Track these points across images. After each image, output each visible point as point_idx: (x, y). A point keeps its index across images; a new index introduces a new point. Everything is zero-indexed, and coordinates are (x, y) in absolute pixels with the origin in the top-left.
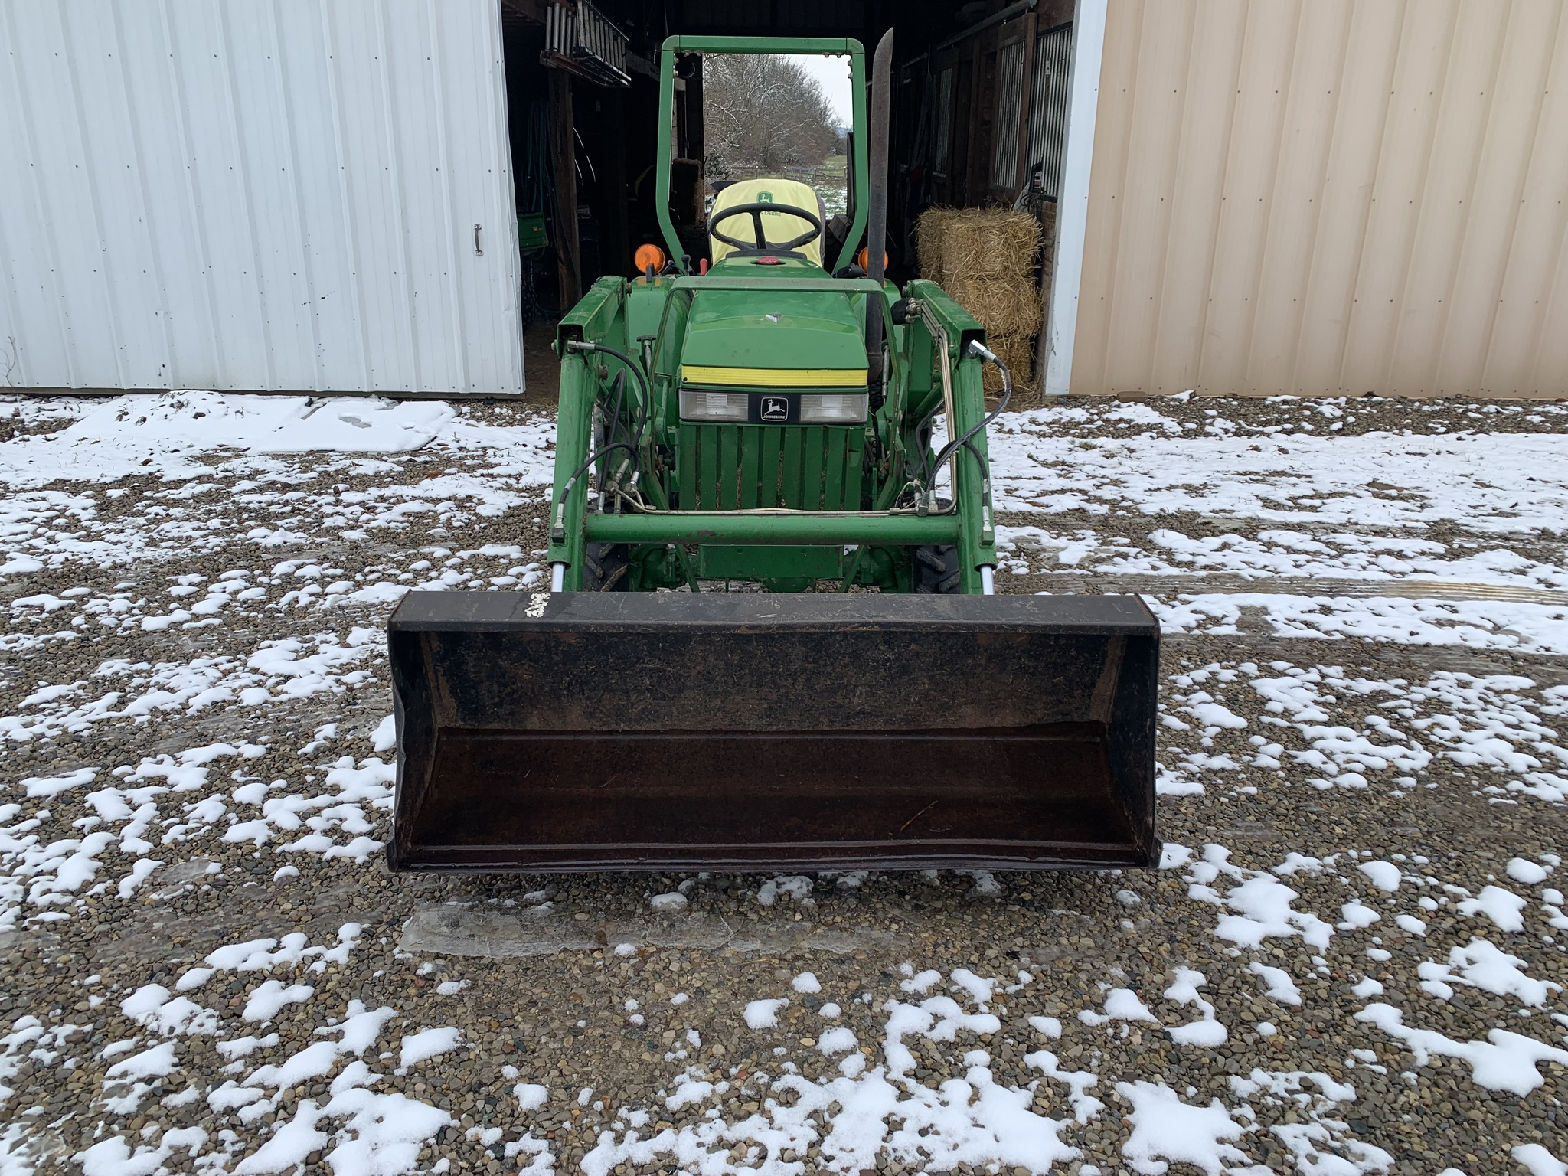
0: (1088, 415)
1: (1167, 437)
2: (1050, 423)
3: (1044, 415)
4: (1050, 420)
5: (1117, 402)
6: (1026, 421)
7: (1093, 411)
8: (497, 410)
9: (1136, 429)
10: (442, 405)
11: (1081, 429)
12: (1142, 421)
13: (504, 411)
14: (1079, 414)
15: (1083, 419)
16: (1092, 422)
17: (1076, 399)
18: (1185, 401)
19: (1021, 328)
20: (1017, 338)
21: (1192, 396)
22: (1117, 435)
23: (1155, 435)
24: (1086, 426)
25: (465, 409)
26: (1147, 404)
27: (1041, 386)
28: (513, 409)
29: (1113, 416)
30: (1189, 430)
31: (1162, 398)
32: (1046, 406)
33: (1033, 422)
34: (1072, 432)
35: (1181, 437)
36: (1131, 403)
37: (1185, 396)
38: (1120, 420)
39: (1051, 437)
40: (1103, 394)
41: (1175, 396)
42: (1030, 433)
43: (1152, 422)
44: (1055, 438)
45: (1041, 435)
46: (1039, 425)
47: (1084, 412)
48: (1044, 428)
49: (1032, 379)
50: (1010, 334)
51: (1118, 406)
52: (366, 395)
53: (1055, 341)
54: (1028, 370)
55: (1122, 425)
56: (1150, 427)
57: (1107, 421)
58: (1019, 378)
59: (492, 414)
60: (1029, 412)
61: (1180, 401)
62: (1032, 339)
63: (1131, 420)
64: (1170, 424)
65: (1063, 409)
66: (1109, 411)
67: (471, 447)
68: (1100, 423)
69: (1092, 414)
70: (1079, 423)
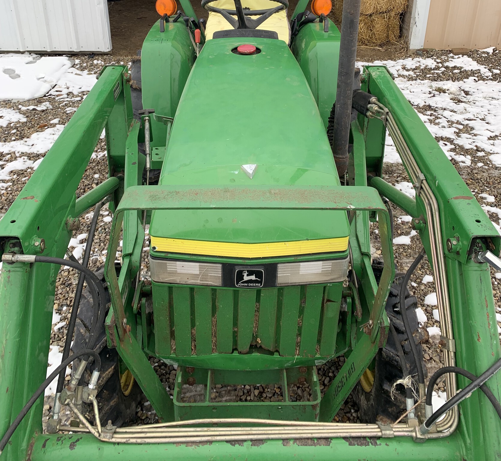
0: (435, 64)
1: (484, 80)
2: (414, 69)
3: (410, 63)
4: (414, 67)
5: (451, 55)
6: (400, 67)
7: (439, 61)
8: (95, 62)
9: (465, 75)
10: (64, 59)
11: (433, 74)
12: (468, 68)
13: (100, 62)
14: (430, 63)
15: (433, 66)
16: (438, 68)
17: (427, 52)
18: (491, 54)
19: (396, 8)
20: (393, 14)
21: (494, 50)
22: (454, 79)
23: (477, 79)
24: (436, 71)
25: (77, 61)
26: (469, 56)
27: (407, 43)
28: (105, 60)
29: (451, 64)
30: (496, 74)
31: (477, 51)
32: (410, 56)
33: (404, 68)
34: (428, 76)
35: (492, 80)
36: (460, 56)
37: (490, 50)
38: (455, 68)
39: (416, 80)
40: (443, 48)
41: (485, 50)
42: (403, 76)
43: (474, 69)
44: (419, 81)
45: (410, 79)
46: (408, 70)
47: (433, 61)
48: (411, 73)
49: (400, 37)
50: (388, 11)
51: (453, 57)
52: (23, 53)
53: (417, 19)
54: (398, 32)
55: (456, 71)
56: (473, 73)
57: (447, 67)
58: (393, 36)
59: (92, 65)
60: (401, 61)
61: (488, 53)
62: (401, 14)
63: (461, 68)
64: (484, 70)
65: (421, 59)
66: (447, 61)
67: (75, 93)
68: (443, 69)
69: (438, 63)
70: (431, 69)
